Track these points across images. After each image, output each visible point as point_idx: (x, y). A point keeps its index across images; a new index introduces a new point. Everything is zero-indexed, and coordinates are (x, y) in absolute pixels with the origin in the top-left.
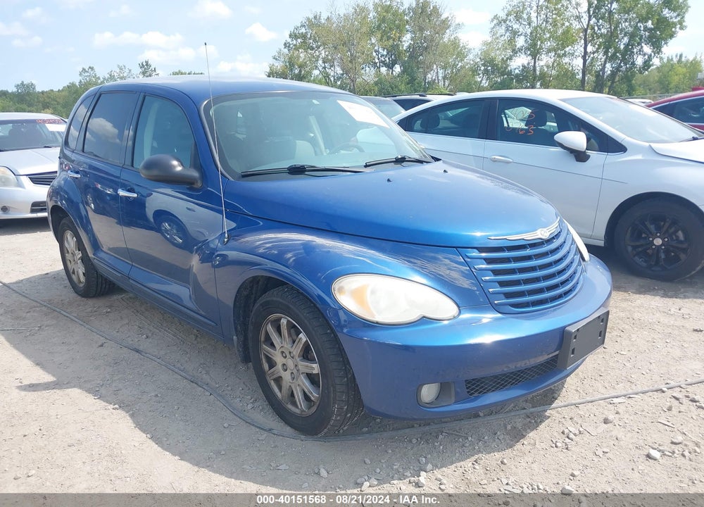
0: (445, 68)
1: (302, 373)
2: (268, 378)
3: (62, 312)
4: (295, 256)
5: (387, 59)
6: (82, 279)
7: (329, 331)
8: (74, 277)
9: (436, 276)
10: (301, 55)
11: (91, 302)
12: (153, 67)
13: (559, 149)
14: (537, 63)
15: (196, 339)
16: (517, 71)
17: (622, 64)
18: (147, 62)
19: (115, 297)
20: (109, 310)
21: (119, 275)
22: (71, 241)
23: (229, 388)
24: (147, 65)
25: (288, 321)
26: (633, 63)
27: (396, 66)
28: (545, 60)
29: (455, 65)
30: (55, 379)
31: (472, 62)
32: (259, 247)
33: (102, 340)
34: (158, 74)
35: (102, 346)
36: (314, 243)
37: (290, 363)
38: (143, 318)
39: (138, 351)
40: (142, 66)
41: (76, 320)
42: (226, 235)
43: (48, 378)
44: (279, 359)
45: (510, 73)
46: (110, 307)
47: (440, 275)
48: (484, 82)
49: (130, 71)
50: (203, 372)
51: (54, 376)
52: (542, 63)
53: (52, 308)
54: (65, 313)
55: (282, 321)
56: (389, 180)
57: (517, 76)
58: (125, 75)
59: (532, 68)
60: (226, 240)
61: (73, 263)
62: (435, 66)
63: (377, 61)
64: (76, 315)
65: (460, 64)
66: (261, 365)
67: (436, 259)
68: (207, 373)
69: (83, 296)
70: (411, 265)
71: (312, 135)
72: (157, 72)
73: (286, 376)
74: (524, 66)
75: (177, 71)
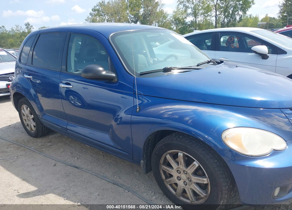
0: (158, 22)
1: (194, 183)
2: (165, 183)
3: (26, 147)
4: (191, 119)
5: (134, 19)
6: (33, 128)
7: (216, 161)
8: (28, 128)
9: (271, 125)
10: (97, 18)
11: (39, 140)
12: (31, 25)
13: (254, 54)
14: (197, 19)
15: (104, 158)
16: (189, 23)
17: (231, 19)
18: (28, 23)
19: (51, 137)
20: (50, 144)
21: (60, 128)
22: (26, 111)
23: (137, 187)
24: (28, 24)
25: (184, 154)
26: (235, 19)
27: (138, 22)
28: (200, 19)
29: (162, 21)
30: (37, 189)
31: (169, 20)
32: (163, 114)
33: (54, 162)
34: (33, 28)
35: (55, 165)
36: (199, 111)
37: (183, 176)
38: (70, 147)
39: (76, 167)
40: (26, 25)
41: (35, 151)
42: (138, 107)
43: (32, 188)
44: (175, 174)
45: (186, 24)
46: (50, 142)
47: (273, 124)
48: (174, 28)
49: (21, 27)
50: (118, 178)
51: (35, 186)
52: (199, 19)
53: (19, 145)
54: (28, 148)
55: (179, 154)
56: (219, 73)
57: (189, 25)
58: (19, 29)
59: (195, 22)
60: (138, 110)
61: (27, 121)
62: (154, 22)
63: (130, 20)
64: (34, 148)
65: (165, 21)
66: (161, 176)
67: (271, 116)
68: (120, 178)
69: (34, 137)
70: (258, 120)
71: (145, 51)
72: (33, 27)
73: (181, 183)
74: (192, 21)
75: (43, 27)
